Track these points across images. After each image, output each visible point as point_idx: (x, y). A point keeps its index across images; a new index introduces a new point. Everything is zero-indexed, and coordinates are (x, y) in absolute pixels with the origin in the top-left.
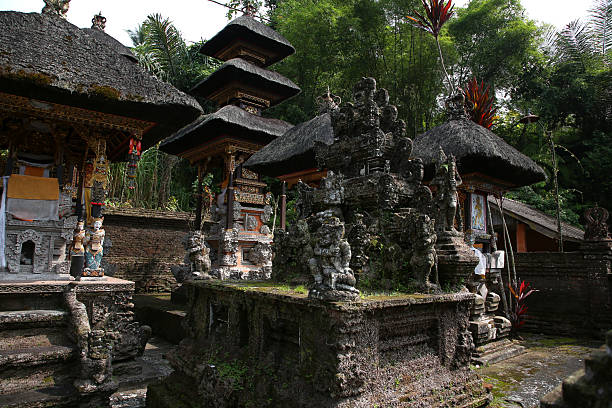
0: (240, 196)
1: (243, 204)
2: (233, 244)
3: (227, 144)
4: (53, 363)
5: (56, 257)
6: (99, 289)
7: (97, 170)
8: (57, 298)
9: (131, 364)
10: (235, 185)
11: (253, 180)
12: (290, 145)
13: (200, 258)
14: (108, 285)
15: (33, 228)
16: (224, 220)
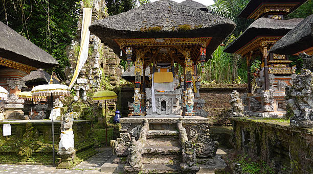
0: (273, 70)
1: (276, 75)
2: (270, 98)
3: (260, 41)
4: (172, 154)
5: (175, 107)
6: (192, 122)
7: (187, 66)
8: (174, 126)
9: (210, 160)
10: (269, 64)
11: (282, 59)
12: (299, 32)
13: (236, 105)
14: (196, 120)
15: (164, 95)
16: (264, 86)
